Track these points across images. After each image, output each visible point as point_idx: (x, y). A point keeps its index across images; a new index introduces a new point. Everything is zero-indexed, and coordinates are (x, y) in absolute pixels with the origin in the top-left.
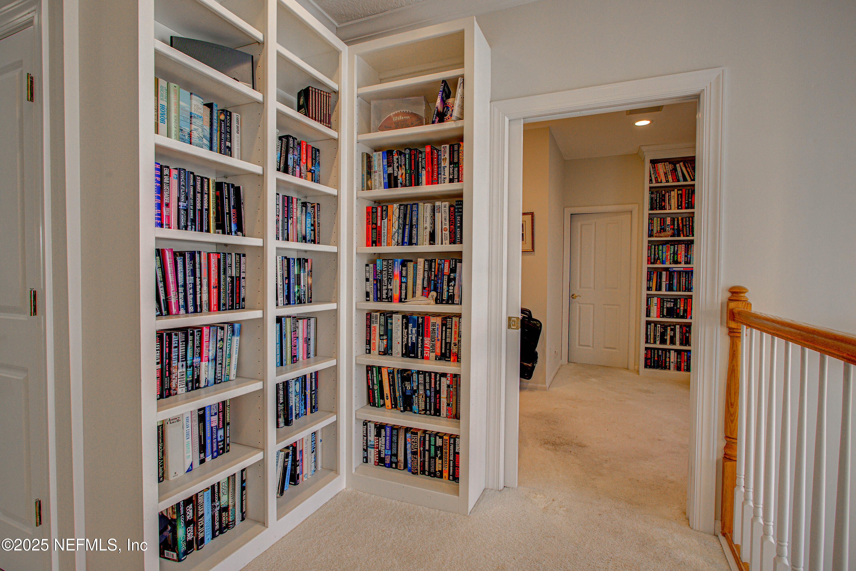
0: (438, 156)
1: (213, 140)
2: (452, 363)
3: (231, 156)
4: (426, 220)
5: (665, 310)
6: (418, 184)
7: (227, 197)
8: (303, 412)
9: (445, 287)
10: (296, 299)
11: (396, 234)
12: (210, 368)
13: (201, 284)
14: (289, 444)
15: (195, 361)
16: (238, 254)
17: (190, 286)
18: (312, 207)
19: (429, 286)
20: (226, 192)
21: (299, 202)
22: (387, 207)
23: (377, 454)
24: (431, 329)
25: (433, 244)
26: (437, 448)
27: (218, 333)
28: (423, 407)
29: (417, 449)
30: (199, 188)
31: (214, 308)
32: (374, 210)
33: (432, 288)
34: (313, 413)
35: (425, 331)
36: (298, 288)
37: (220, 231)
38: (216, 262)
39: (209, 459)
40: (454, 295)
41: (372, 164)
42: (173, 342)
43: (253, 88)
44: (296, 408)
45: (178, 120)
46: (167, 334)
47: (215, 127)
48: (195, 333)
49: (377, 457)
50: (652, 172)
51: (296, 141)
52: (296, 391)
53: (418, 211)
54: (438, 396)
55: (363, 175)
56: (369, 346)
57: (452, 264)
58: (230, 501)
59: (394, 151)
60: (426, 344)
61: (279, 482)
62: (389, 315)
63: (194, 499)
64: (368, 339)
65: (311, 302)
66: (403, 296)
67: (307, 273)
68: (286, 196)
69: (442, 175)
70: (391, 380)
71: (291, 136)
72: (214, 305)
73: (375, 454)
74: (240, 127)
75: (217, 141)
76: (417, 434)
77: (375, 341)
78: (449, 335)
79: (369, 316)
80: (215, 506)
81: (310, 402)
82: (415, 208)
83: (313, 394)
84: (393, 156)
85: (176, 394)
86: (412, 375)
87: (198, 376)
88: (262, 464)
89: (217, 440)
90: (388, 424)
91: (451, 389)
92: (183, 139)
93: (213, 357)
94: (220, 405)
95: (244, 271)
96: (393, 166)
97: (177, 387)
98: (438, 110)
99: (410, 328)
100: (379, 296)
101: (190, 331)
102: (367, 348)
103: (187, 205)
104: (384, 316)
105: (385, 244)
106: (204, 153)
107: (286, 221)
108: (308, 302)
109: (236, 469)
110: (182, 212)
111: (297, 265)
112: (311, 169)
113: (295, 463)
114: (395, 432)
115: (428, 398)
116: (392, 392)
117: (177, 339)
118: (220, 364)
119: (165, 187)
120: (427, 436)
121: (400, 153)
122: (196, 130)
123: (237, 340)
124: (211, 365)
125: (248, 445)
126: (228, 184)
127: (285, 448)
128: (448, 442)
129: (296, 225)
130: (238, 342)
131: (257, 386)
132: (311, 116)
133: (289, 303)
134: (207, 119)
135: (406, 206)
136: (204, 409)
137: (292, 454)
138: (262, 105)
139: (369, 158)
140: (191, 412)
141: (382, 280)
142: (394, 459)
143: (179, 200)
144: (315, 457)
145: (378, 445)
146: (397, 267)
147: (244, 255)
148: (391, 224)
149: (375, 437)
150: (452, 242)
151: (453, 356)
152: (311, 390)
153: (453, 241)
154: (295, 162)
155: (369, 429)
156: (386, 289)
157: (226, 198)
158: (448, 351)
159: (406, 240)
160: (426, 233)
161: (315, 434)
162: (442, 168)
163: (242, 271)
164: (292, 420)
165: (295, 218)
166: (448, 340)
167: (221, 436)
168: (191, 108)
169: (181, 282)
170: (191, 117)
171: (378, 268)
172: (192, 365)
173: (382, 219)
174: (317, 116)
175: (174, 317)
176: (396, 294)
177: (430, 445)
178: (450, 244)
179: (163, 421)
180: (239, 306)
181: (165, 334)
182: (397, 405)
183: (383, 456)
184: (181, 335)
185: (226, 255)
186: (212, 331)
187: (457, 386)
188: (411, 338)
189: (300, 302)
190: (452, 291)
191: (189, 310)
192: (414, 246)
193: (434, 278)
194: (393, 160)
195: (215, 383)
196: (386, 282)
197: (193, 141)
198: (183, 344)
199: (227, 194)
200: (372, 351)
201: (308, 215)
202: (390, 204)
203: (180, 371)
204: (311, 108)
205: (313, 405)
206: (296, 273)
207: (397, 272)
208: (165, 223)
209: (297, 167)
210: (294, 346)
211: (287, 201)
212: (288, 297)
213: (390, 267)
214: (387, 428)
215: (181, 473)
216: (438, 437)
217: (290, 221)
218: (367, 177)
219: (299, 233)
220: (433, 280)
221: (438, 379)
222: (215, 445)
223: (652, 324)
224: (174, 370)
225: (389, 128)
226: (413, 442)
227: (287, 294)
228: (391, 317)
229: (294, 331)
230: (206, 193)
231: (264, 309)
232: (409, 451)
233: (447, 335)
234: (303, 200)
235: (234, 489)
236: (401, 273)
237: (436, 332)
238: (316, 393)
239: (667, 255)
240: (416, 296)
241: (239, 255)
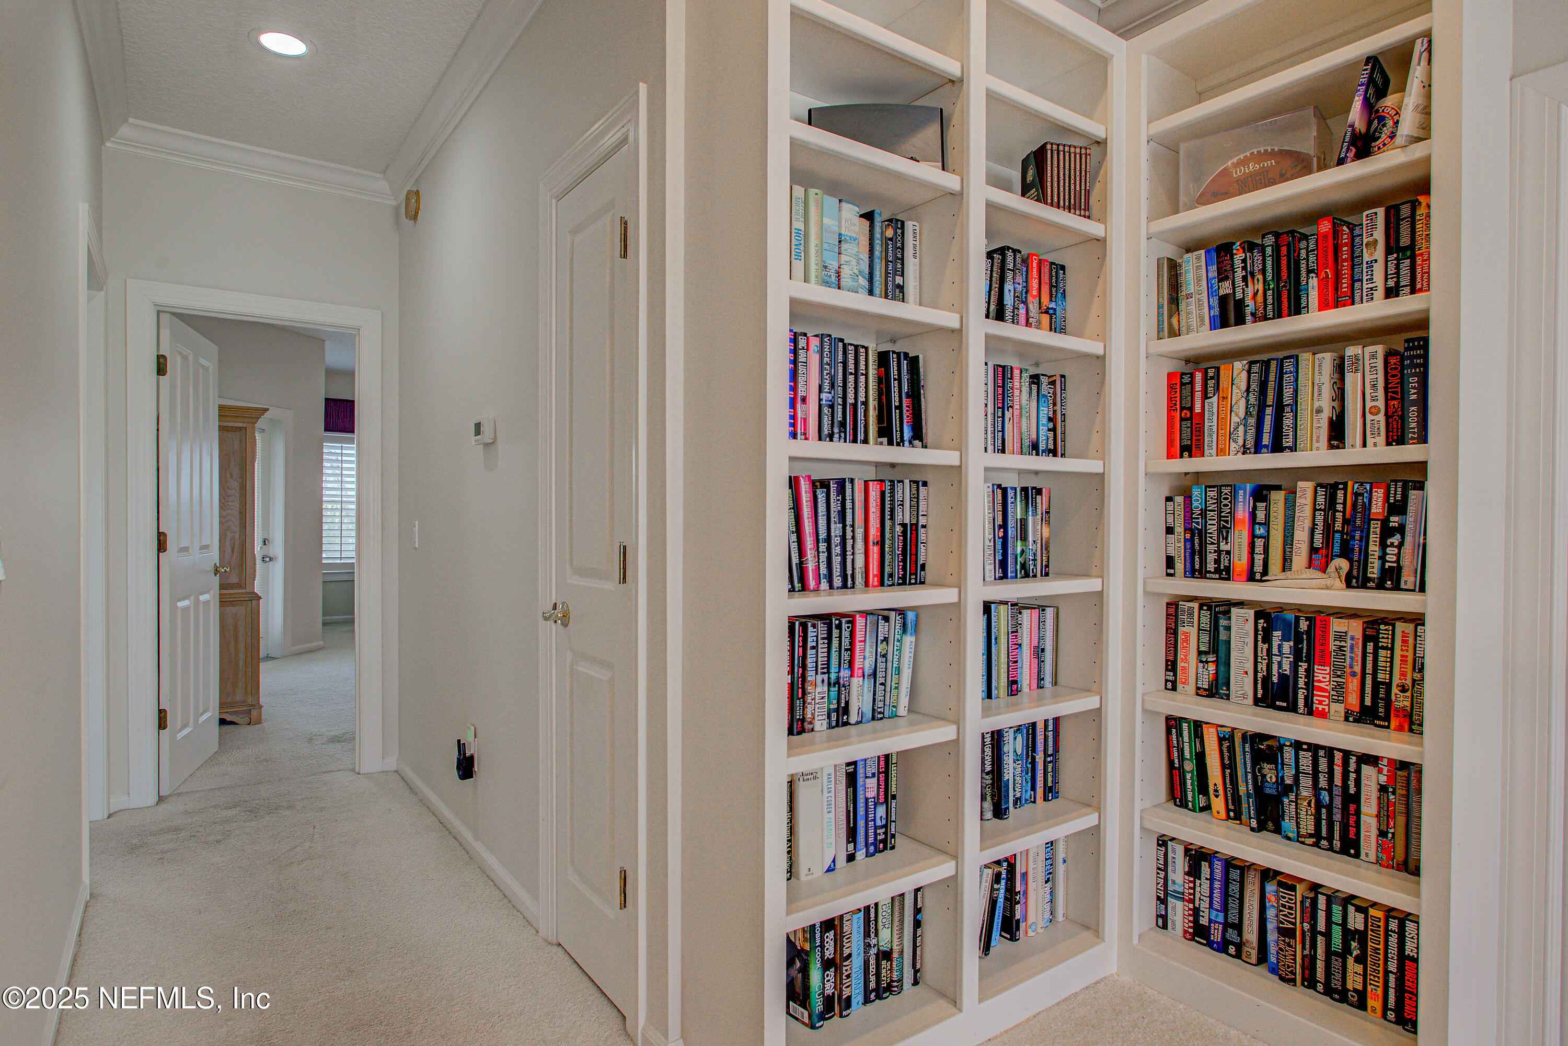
0: (1352, 238)
1: (874, 277)
2: (1394, 734)
3: (903, 301)
4: (1320, 391)
6: (1297, 309)
7: (896, 377)
8: (1028, 797)
9: (1374, 548)
10: (1018, 567)
11: (1241, 428)
12: (866, 689)
13: (853, 538)
14: (1000, 857)
15: (842, 674)
16: (915, 482)
17: (836, 540)
18: (1050, 383)
19: (1327, 545)
20: (896, 368)
21: (1024, 375)
22: (1218, 369)
23: (1189, 915)
24: (1332, 647)
25: (1338, 447)
26: (1347, 935)
27: (880, 627)
28: (1311, 830)
29: (1294, 924)
30: (851, 367)
31: (873, 581)
32: (1186, 379)
33: (1337, 549)
34: (1049, 800)
35: (1317, 651)
36: (1022, 546)
37: (885, 440)
38: (878, 497)
39: (860, 855)
40: (1399, 568)
41: (1182, 279)
42: (810, 639)
43: (943, 169)
44: (1014, 785)
45: (821, 251)
46: (801, 624)
47: (877, 253)
48: (843, 624)
49: (1190, 921)
51: (1018, 255)
52: (1015, 751)
53: (1297, 372)
54: (1352, 808)
55: (1160, 307)
56: (1172, 674)
57: (1395, 494)
58: (896, 942)
59: (1234, 244)
60: (1320, 681)
61: (982, 928)
62: (1222, 609)
63: (836, 923)
64: (1171, 658)
65: (1047, 574)
66: (1258, 568)
67: (1039, 517)
68: (1000, 366)
69: (1365, 282)
70: (1226, 754)
71: (1009, 248)
72: (874, 576)
73: (1186, 913)
74: (918, 246)
75: (881, 277)
76: (1293, 888)
77: (1186, 665)
78: (1384, 664)
79: (1173, 609)
80: (869, 945)
81: (1042, 779)
82: (1288, 366)
83: (1050, 762)
84: (1232, 256)
85: (812, 730)
86: (1281, 748)
87: (847, 703)
88: (952, 884)
89: (875, 824)
90: (1217, 852)
91: (1392, 797)
92: (828, 283)
93: (871, 671)
94: (881, 759)
95: (924, 513)
96: (1234, 277)
97: (814, 718)
98: (1353, 130)
99: (1276, 642)
100: (1197, 567)
101: (836, 620)
102: (1168, 678)
103: (833, 397)
104: (1211, 611)
105: (1214, 451)
106: (861, 302)
107: (1000, 415)
108: (1042, 575)
109: (906, 884)
110: (826, 410)
111: (1021, 501)
112: (1048, 308)
113: (1011, 895)
114: (1235, 874)
115: (1324, 810)
116: (1228, 781)
117: (815, 634)
118: (882, 684)
119: (801, 369)
120: (1322, 900)
121: (1250, 247)
122: (847, 263)
123: (912, 642)
124: (868, 684)
125: (928, 843)
126: (898, 354)
127: (994, 862)
128: (1381, 924)
129: (1020, 422)
130: (913, 647)
131: (946, 733)
132: (1049, 201)
133: (1005, 576)
134: (865, 241)
135: (1267, 363)
136: (854, 763)
137: (1007, 875)
138: (957, 198)
139: (1174, 266)
140: (835, 766)
141: (1206, 530)
142: (1232, 935)
143: (820, 390)
144: (1052, 893)
145: (1194, 894)
146: (1244, 502)
147: (925, 484)
148: (1226, 407)
149: (1187, 877)
150: (1394, 441)
151: (1397, 716)
152: (1046, 754)
153: (1396, 437)
154: (1017, 297)
155: (1170, 855)
156: (1215, 551)
157: (895, 379)
158: (1381, 704)
159: (1266, 440)
160: (1318, 421)
161: (1052, 845)
162: (1365, 266)
163: (921, 513)
164: (1008, 808)
165: (1016, 407)
166: (1381, 676)
167: (881, 817)
168: (840, 227)
169: (823, 534)
170: (840, 242)
171: (1195, 504)
172: (837, 682)
173: (1205, 396)
174: (1062, 198)
175: (812, 594)
176: (1240, 561)
177: (1329, 922)
178: (1388, 444)
179: (792, 775)
180: (916, 579)
181: (797, 623)
182: (1240, 813)
183: (1204, 921)
184: (822, 627)
185: (894, 485)
186: (870, 623)
187: (1408, 790)
188: (1280, 664)
189: (1027, 575)
190: (1395, 558)
191: (835, 584)
192: (1287, 454)
193: (1343, 527)
194: (1233, 265)
195: (873, 718)
196: (1215, 536)
197: (842, 284)
198: (824, 643)
199: (896, 373)
200: (1180, 686)
201: (1042, 400)
202: (1224, 364)
203: (819, 689)
204: (1049, 184)
205: (1050, 784)
206: (1019, 517)
207: (1242, 512)
208: (799, 431)
209: (1021, 306)
210: (1013, 662)
211: (1002, 375)
212: (1003, 564)
213: (1225, 502)
214: (1216, 862)
215: (819, 872)
216: (1351, 909)
217: (1008, 415)
218: (1170, 311)
219: (1025, 436)
220: (1338, 531)
221: (1352, 767)
222: (871, 831)
224: (809, 688)
225: (1225, 195)
226: (1284, 906)
227: (1001, 558)
228: (1227, 613)
229: (1014, 632)
230: (862, 374)
231: (960, 585)
232: (1271, 926)
233: (1380, 664)
234: (1034, 371)
235: (902, 921)
236: (1253, 515)
237: (1348, 654)
238: (1055, 762)
240: (1294, 568)
241: (917, 482)
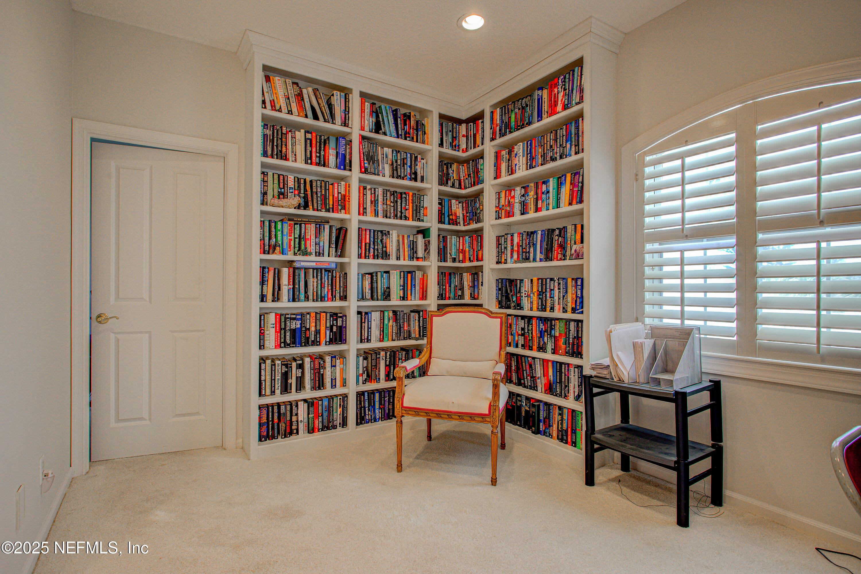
5: (288, 334)
50: (265, 90)
223: (268, 362)
239: (291, 240)
